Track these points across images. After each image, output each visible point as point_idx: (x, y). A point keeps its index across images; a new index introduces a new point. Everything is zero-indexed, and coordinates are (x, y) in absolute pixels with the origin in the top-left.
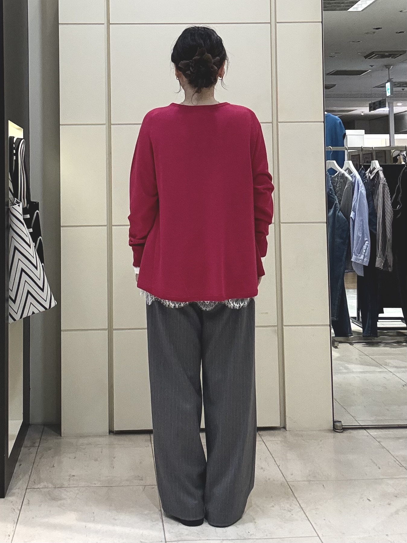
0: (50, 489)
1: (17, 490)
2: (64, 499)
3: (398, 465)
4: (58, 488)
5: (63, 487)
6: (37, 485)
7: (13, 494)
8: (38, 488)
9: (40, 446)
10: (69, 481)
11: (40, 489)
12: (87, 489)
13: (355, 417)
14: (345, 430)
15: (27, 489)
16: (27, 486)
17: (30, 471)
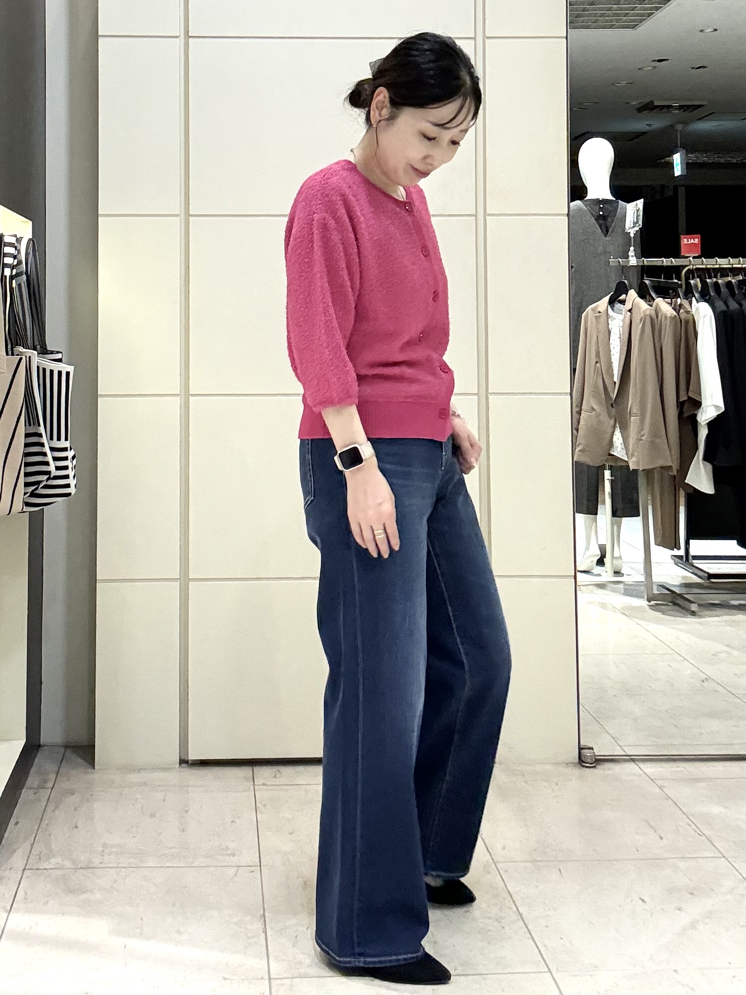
0: (68, 870)
1: (7, 872)
2: (90, 891)
3: (695, 832)
4: (80, 868)
5: (91, 868)
6: (44, 862)
8: (45, 869)
9: (56, 785)
10: (103, 856)
11: (49, 871)
12: (134, 872)
13: (617, 739)
14: (602, 763)
16: (26, 864)
17: (34, 835)
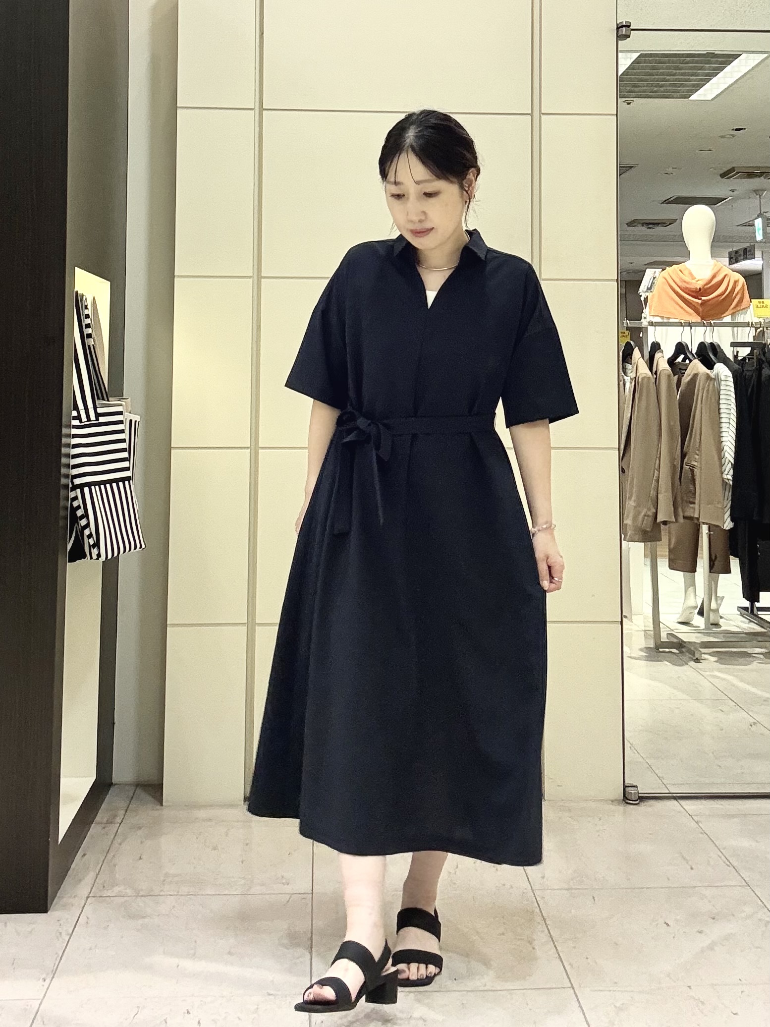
0: (129, 898)
1: (71, 900)
2: (149, 917)
3: (724, 863)
4: (142, 896)
5: (152, 896)
6: (108, 890)
7: (65, 907)
8: (108, 897)
9: (124, 821)
10: (164, 884)
11: (112, 898)
12: (192, 899)
13: (663, 778)
14: (646, 800)
15: (89, 899)
16: (90, 893)
17: (100, 865)
